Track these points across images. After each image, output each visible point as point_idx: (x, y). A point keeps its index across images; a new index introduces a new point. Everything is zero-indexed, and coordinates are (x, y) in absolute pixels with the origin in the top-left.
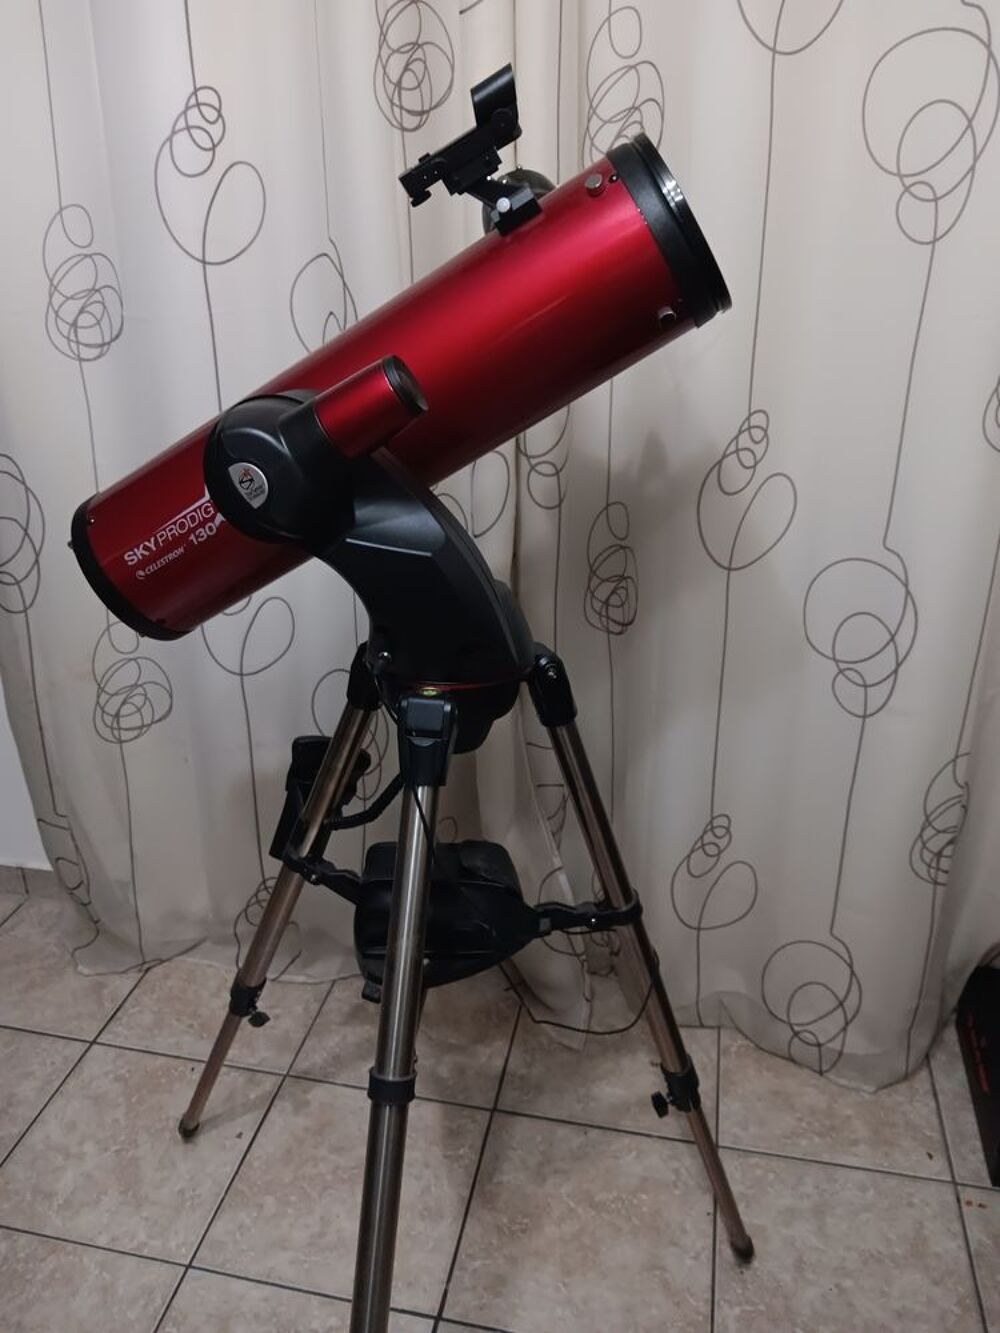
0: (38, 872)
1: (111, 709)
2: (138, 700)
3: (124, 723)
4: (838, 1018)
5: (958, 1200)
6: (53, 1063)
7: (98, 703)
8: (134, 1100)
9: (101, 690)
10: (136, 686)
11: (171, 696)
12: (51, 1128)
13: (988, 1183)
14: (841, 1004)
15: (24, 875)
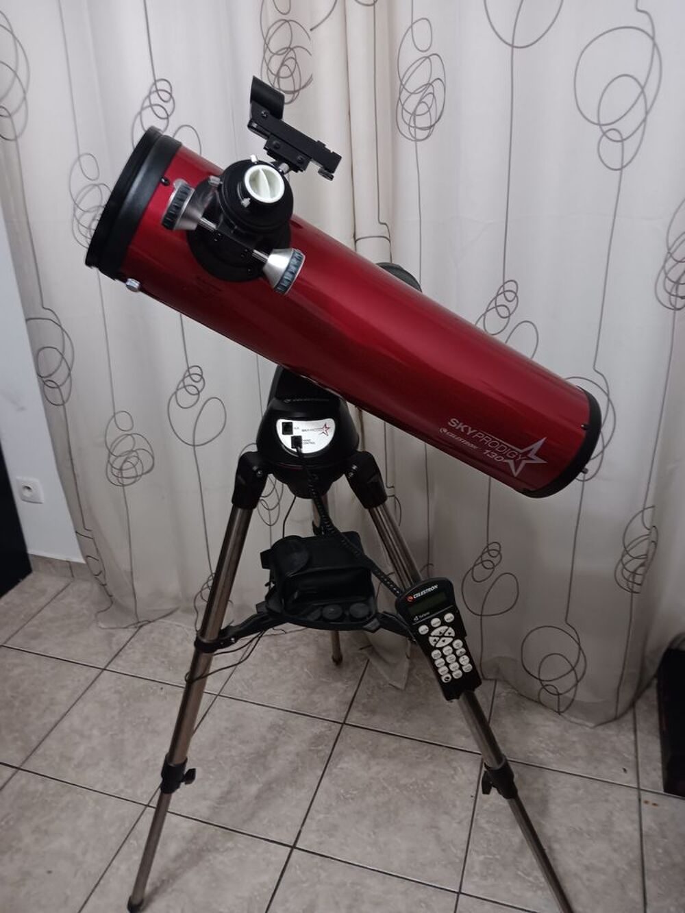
0: (79, 565)
1: (117, 464)
2: (134, 460)
3: (125, 474)
4: (571, 678)
5: (640, 800)
6: (79, 681)
7: (109, 461)
8: (125, 705)
9: (110, 453)
10: (132, 451)
11: (153, 458)
12: (74, 720)
13: (662, 791)
14: (573, 669)
15: (70, 565)
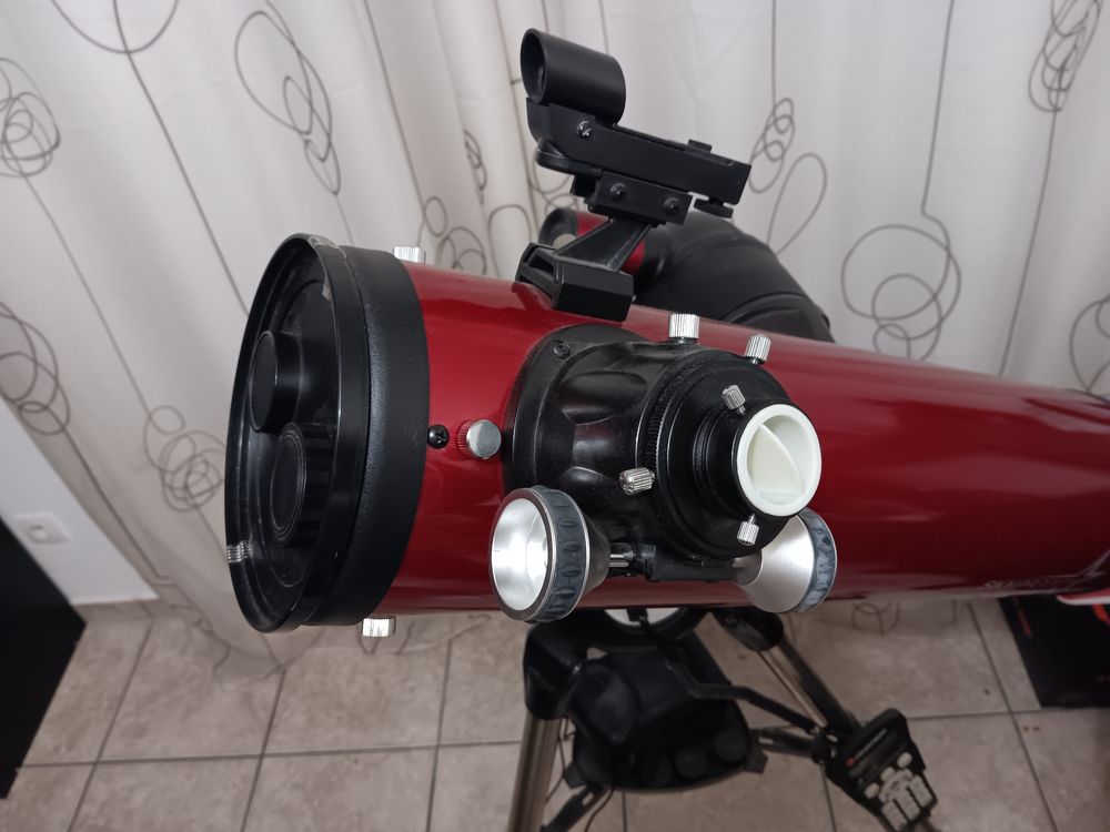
0: (151, 602)
1: (178, 482)
2: (201, 468)
3: (194, 490)
5: (1017, 728)
6: (234, 785)
7: (164, 483)
8: (316, 803)
9: (162, 472)
10: (194, 457)
13: (1037, 706)
